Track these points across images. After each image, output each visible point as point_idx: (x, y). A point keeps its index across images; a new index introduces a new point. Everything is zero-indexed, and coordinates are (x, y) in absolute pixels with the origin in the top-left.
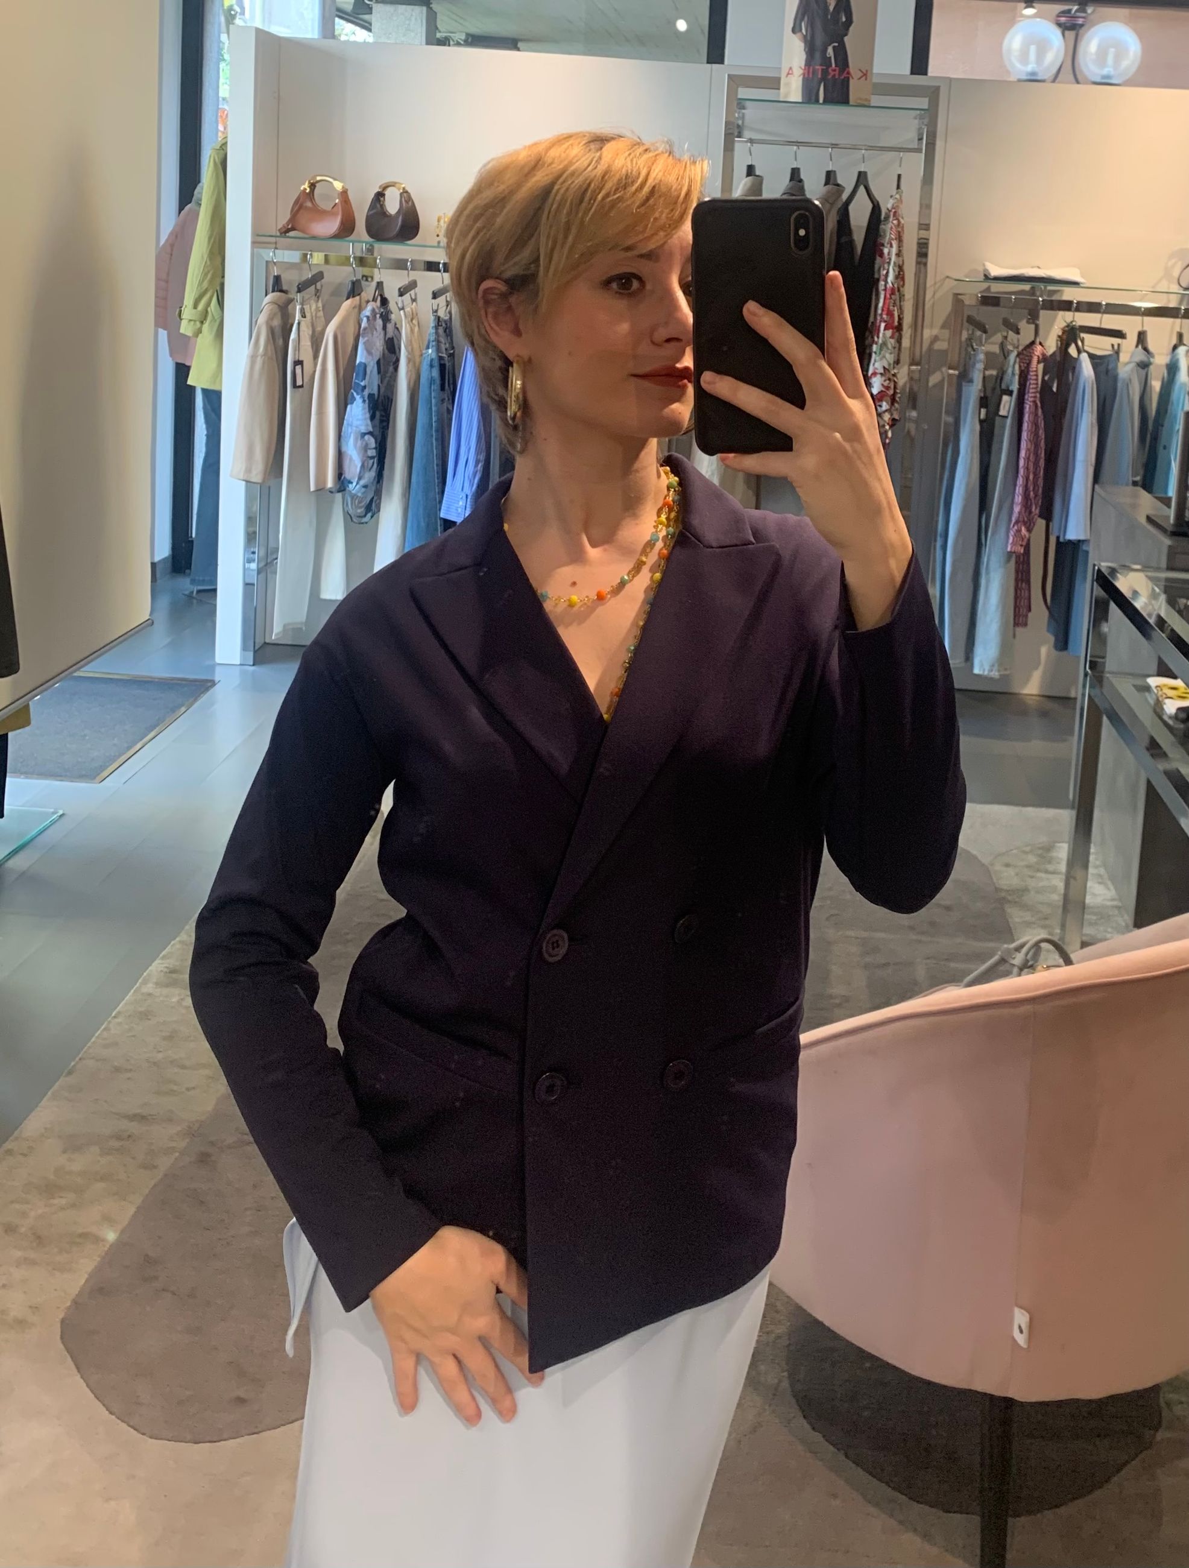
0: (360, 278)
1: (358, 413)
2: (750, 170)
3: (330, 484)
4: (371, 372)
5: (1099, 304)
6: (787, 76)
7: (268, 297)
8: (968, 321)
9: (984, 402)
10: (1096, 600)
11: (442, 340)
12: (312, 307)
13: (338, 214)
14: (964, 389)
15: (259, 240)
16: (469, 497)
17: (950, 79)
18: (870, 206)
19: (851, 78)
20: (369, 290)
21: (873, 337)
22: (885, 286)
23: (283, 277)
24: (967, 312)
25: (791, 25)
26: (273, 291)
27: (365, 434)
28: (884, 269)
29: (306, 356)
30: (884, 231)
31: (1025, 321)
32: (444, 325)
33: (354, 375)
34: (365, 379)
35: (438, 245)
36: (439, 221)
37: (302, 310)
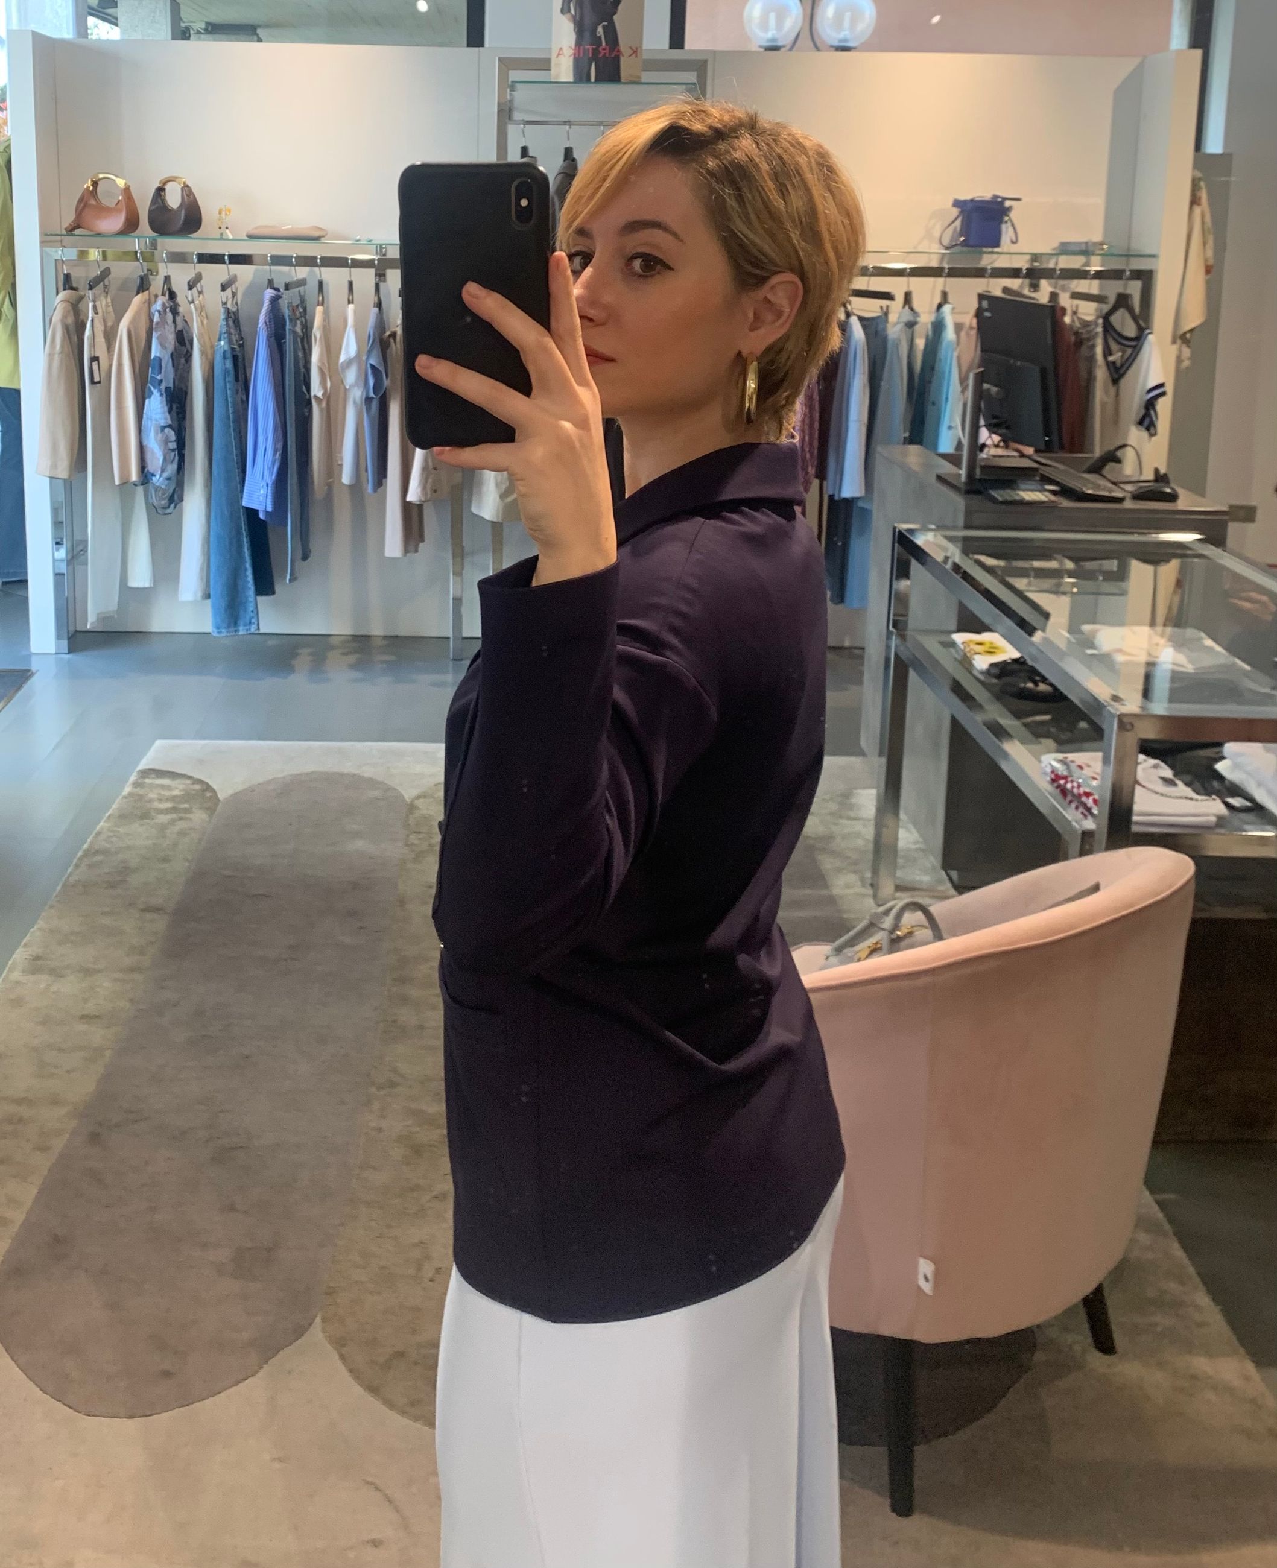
0: (146, 272)
1: (156, 406)
2: (524, 151)
3: (134, 477)
4: (166, 367)
5: (866, 267)
6: (557, 57)
7: (59, 296)
11: (232, 331)
12: (103, 303)
13: (122, 211)
15: (47, 238)
16: (270, 485)
17: (715, 52)
19: (622, 60)
20: (157, 284)
23: (73, 275)
25: (560, 6)
26: (64, 290)
27: (164, 428)
29: (101, 352)
32: (233, 317)
33: (150, 369)
34: (160, 373)
35: (222, 238)
36: (220, 213)
37: (95, 307)
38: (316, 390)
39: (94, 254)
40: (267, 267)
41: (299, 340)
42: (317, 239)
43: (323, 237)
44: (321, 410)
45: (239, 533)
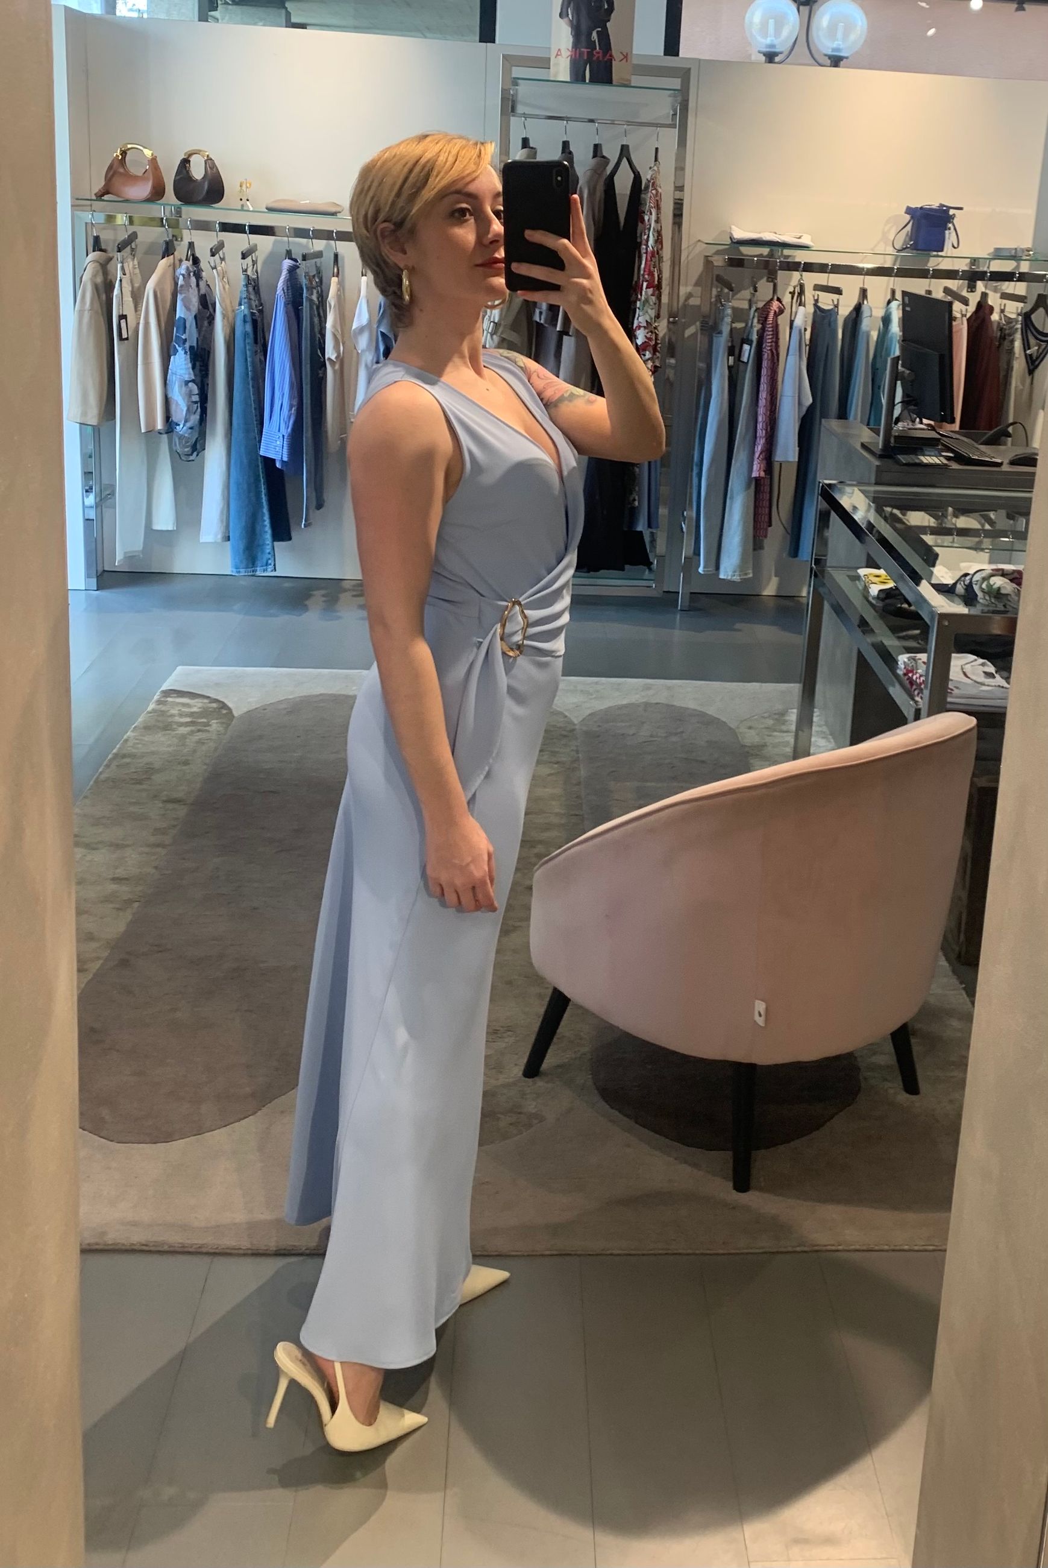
0: (171, 238)
1: (181, 363)
2: (525, 143)
3: (160, 425)
4: (190, 326)
5: (827, 265)
6: (556, 57)
7: (89, 256)
8: (717, 280)
9: (731, 351)
10: (820, 511)
11: (252, 297)
12: (131, 265)
13: (149, 180)
14: (714, 338)
15: (78, 203)
16: (286, 437)
17: (700, 60)
18: (632, 176)
19: (613, 62)
20: (181, 250)
21: (637, 295)
22: (647, 249)
23: (101, 237)
24: (716, 272)
25: (559, 11)
26: (94, 251)
27: (190, 381)
28: (645, 235)
29: (129, 310)
30: (645, 200)
31: (765, 279)
32: (253, 283)
33: (175, 329)
34: (185, 333)
35: (242, 209)
36: (241, 186)
37: (123, 268)
38: (330, 353)
39: (121, 219)
40: (286, 239)
41: (315, 307)
42: (334, 214)
43: (340, 212)
44: (335, 372)
45: (257, 480)
